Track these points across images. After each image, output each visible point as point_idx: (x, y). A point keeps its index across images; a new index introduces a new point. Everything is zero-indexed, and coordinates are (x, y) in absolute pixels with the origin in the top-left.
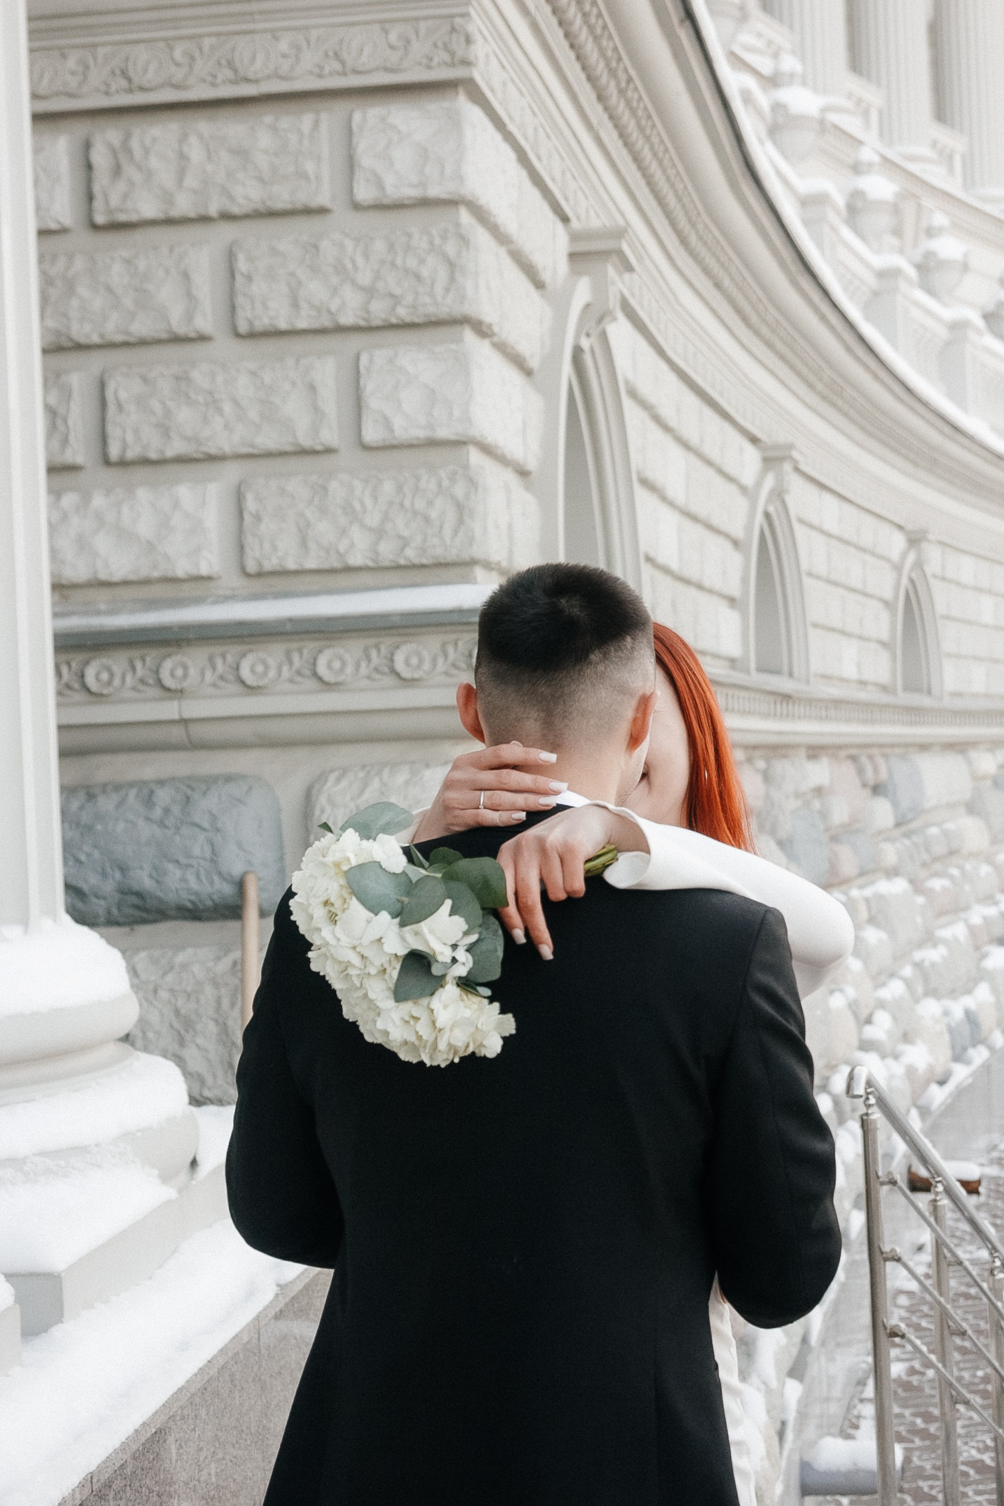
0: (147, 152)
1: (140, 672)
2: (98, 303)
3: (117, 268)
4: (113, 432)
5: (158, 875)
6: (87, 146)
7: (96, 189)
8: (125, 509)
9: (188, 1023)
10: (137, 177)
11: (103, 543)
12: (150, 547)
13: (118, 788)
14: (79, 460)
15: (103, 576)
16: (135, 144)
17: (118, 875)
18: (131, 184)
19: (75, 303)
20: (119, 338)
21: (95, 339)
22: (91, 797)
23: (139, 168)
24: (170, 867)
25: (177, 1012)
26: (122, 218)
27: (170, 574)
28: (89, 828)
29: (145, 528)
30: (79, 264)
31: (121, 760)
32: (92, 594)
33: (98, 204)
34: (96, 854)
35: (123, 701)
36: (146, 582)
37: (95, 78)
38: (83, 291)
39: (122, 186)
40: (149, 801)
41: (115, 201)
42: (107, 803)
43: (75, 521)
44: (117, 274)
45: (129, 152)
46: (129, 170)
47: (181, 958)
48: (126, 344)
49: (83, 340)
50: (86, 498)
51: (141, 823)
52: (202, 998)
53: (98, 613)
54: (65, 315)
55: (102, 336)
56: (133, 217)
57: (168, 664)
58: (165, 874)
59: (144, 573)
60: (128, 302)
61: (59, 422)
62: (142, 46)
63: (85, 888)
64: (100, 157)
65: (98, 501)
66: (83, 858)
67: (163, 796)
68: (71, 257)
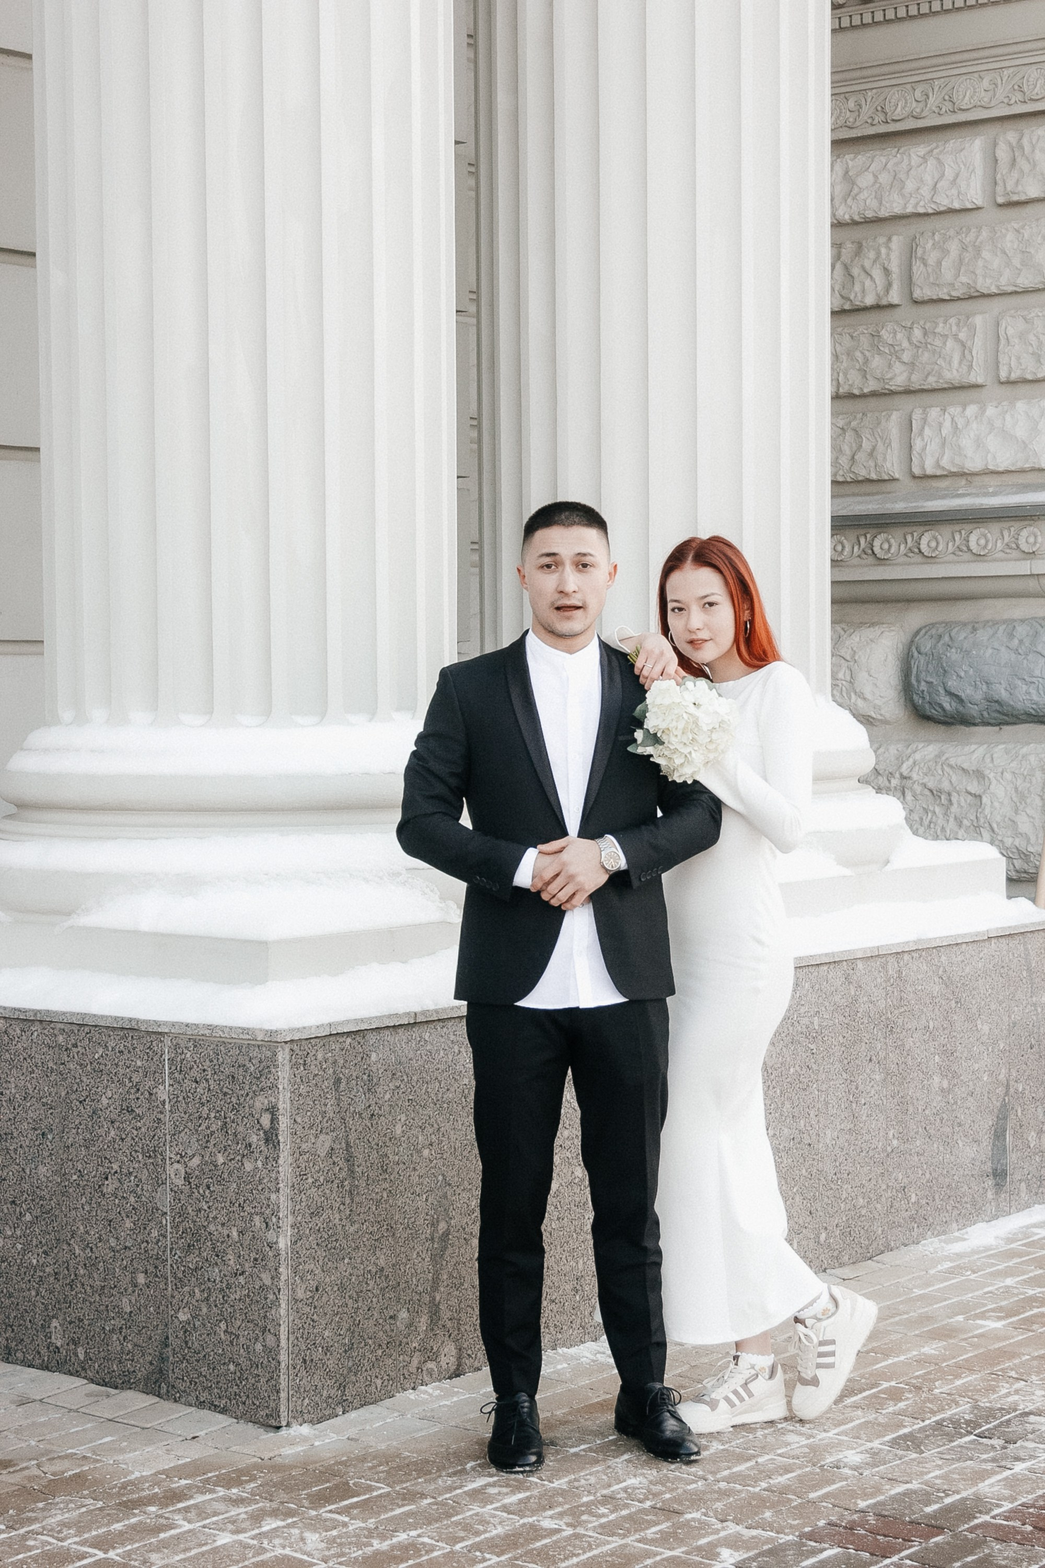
0: (1033, 148)
1: (1007, 539)
2: (996, 263)
3: (1010, 236)
4: (1003, 359)
5: (1011, 688)
6: (995, 145)
7: (999, 176)
8: (1008, 417)
9: (1022, 797)
10: (1026, 167)
11: (992, 442)
12: (1025, 445)
13: (995, 623)
14: (980, 381)
15: (991, 467)
16: (1025, 142)
17: (984, 687)
18: (1022, 171)
19: (980, 263)
20: (1011, 289)
21: (994, 290)
22: (974, 629)
23: (1028, 160)
24: (1019, 683)
25: (1016, 789)
26: (1015, 198)
27: (1037, 466)
28: (968, 652)
29: (1021, 432)
30: (985, 234)
31: (1000, 603)
32: (987, 479)
33: (999, 189)
34: (971, 671)
35: (995, 560)
36: (1022, 471)
37: (1001, 93)
38: (986, 254)
39: (1015, 174)
40: (1011, 636)
41: (1010, 186)
42: (983, 635)
43: (974, 426)
44: (1009, 241)
45: (1021, 148)
46: (1022, 163)
47: (1025, 750)
48: (1016, 293)
49: (986, 292)
50: (983, 410)
51: (1003, 649)
52: (1034, 781)
53: (986, 494)
54: (973, 272)
55: (998, 287)
56: (1023, 198)
57: (1024, 533)
58: (1015, 688)
59: (1019, 465)
60: (1016, 262)
61: (966, 352)
62: (1034, 67)
63: (963, 696)
64: (1002, 153)
65: (991, 411)
66: (962, 674)
67: (1021, 630)
68: (979, 229)
